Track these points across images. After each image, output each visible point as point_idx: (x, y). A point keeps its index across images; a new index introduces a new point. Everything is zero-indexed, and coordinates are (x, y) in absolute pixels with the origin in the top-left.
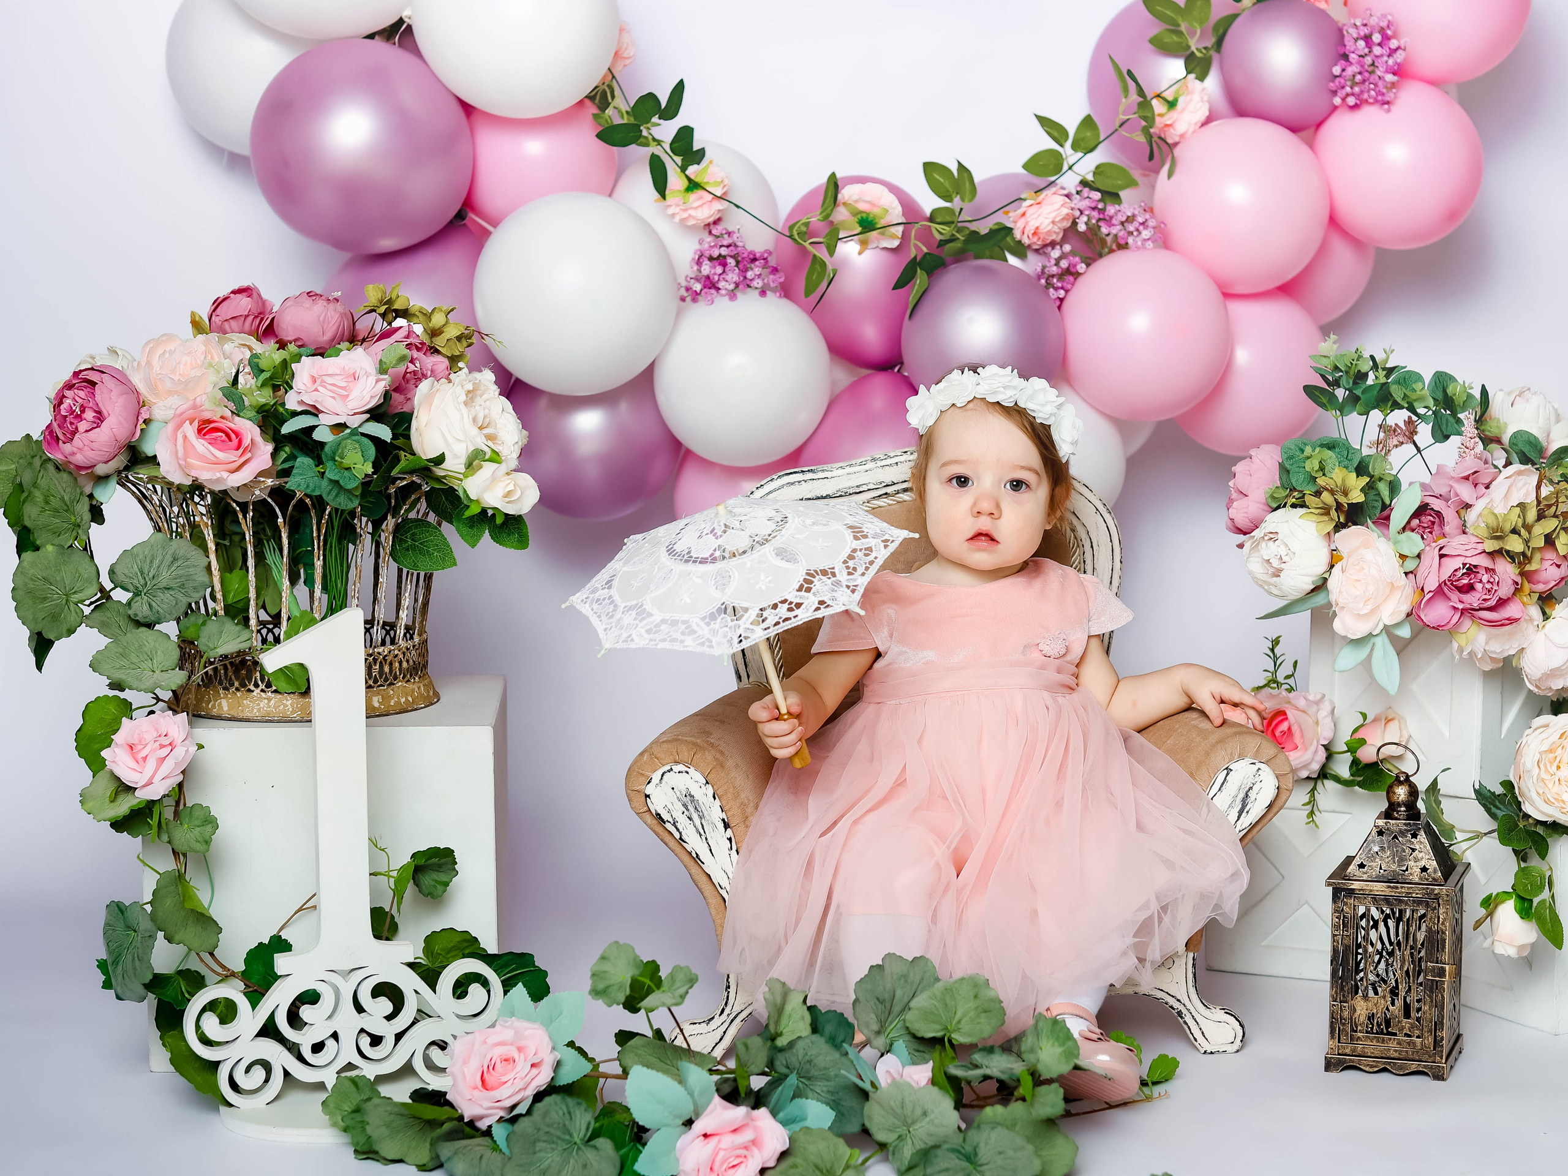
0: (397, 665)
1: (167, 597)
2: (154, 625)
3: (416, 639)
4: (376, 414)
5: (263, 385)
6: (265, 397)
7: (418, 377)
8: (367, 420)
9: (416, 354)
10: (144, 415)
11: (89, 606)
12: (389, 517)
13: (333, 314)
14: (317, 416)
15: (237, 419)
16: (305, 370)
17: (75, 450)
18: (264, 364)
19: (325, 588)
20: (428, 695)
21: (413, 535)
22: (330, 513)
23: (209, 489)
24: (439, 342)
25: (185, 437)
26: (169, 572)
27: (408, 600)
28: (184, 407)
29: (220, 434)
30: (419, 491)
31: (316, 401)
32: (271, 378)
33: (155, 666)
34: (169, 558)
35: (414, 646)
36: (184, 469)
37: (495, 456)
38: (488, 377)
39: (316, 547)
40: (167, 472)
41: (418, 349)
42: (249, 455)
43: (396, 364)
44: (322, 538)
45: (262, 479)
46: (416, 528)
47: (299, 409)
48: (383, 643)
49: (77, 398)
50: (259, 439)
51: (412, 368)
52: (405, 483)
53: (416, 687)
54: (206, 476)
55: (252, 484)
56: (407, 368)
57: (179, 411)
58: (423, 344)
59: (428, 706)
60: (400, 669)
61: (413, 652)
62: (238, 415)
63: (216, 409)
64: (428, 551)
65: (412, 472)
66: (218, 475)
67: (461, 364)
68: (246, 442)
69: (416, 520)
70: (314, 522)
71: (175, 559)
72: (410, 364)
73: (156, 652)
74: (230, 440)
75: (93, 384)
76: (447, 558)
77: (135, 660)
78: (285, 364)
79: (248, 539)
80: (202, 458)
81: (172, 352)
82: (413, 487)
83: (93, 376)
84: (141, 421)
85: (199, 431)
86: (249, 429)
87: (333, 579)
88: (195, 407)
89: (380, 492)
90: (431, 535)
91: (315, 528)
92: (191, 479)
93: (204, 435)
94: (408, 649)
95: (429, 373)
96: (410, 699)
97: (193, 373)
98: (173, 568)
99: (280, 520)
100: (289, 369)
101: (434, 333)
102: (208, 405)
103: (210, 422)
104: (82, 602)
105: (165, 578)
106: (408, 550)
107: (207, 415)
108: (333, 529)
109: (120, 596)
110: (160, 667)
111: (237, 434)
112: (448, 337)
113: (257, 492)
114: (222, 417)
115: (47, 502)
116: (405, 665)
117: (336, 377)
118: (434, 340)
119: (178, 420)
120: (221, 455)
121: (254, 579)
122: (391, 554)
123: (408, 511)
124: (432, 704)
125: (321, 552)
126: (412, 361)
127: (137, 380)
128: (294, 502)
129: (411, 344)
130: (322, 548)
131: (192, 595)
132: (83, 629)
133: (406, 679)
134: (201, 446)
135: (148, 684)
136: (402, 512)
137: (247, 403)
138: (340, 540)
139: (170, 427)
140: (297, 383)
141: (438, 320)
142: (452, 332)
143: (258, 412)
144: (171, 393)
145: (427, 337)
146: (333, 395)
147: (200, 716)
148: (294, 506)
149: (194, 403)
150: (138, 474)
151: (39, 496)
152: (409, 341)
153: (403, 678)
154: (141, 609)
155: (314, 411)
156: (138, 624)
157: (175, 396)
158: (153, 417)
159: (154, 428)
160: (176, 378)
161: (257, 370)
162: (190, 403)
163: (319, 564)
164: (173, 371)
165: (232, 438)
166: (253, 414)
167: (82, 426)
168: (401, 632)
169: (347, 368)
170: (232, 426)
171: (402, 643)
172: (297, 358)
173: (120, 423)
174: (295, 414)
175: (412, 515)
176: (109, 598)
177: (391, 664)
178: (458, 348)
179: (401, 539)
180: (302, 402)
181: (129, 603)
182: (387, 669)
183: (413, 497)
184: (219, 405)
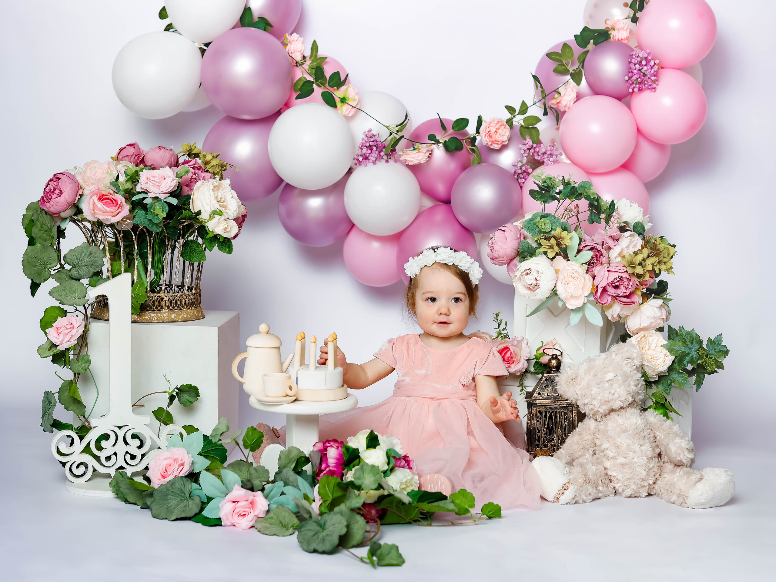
0: (184, 301)
1: (85, 269)
2: (79, 280)
3: (194, 291)
4: (173, 194)
5: (128, 181)
6: (129, 185)
7: (196, 180)
8: (169, 197)
9: (197, 171)
10: (80, 193)
11: (54, 270)
12: (180, 238)
13: (167, 154)
14: (148, 194)
15: (116, 194)
16: (145, 174)
17: (51, 206)
18: (128, 172)
19: (153, 267)
20: (198, 315)
21: (191, 246)
22: (155, 235)
23: (105, 224)
24: (208, 166)
25: (94, 203)
26: (88, 259)
27: (189, 274)
28: (94, 189)
29: (108, 200)
30: (193, 228)
31: (146, 187)
32: (131, 178)
33: (76, 296)
34: (88, 253)
35: (192, 294)
36: (94, 213)
37: (220, 213)
38: (227, 182)
39: (149, 250)
40: (86, 216)
41: (199, 169)
42: (120, 210)
43: (184, 174)
44: (151, 246)
45: (125, 220)
46: (192, 244)
47: (141, 191)
48: (178, 292)
49: (53, 185)
50: (124, 203)
51: (194, 176)
52: (186, 224)
53: (192, 312)
54: (102, 217)
55: (122, 222)
56: (192, 176)
57: (92, 191)
58: (201, 167)
59: (197, 320)
60: (185, 303)
61: (192, 297)
62: (117, 193)
63: (108, 190)
64: (195, 254)
65: (189, 219)
66: (107, 217)
67: (216, 176)
68: (119, 204)
69: (193, 240)
70: (148, 239)
71: (91, 254)
72: (193, 175)
73: (78, 291)
74: (113, 203)
75: (59, 179)
76: (202, 256)
77: (68, 293)
78: (137, 173)
79: (121, 245)
80: (100, 210)
81: (94, 168)
82: (190, 226)
83: (60, 176)
84: (78, 195)
85: (100, 199)
86: (120, 198)
87: (156, 263)
88: (99, 189)
89: (175, 227)
90: (197, 247)
91: (148, 241)
92: (97, 219)
93: (102, 201)
94: (189, 295)
95: (202, 179)
96: (189, 316)
97: (103, 176)
98: (90, 257)
99: (134, 238)
100: (139, 175)
101: (207, 163)
102: (103, 188)
103: (104, 195)
104: (51, 268)
105: (86, 261)
106: (188, 253)
107: (103, 193)
108: (156, 243)
109: (67, 267)
110: (78, 296)
111: (116, 201)
112: (212, 165)
113: (124, 225)
114: (110, 194)
115: (42, 227)
116: (187, 302)
117: (156, 178)
118: (206, 166)
119: (92, 194)
120: (108, 209)
121: (123, 262)
122: (181, 255)
123: (188, 236)
124: (199, 319)
125: (151, 252)
126: (195, 174)
127: (79, 179)
128: (139, 230)
129: (195, 167)
130: (151, 250)
131: (96, 268)
132: (50, 280)
133: (188, 308)
134: (99, 205)
135: (71, 303)
136: (186, 236)
137: (121, 189)
138: (159, 248)
139: (89, 197)
140: (141, 181)
141: (209, 157)
142: (215, 162)
143: (125, 192)
144: (92, 184)
145: (203, 164)
146: (153, 185)
147: (101, 319)
148: (139, 232)
149: (99, 187)
150: (78, 217)
151: (38, 224)
152: (194, 166)
153: (186, 307)
154: (74, 273)
155: (146, 192)
156: (72, 278)
157: (94, 185)
158: (84, 193)
159: (83, 198)
160: (94, 178)
161: (126, 175)
162: (98, 187)
163: (150, 257)
164: (94, 175)
165: (114, 202)
166: (123, 193)
167: (54, 196)
168: (186, 288)
169: (161, 174)
170: (114, 197)
171: (187, 293)
172: (142, 170)
173: (69, 195)
174: (139, 193)
175: (191, 238)
176: (64, 268)
177: (181, 301)
178: (217, 170)
179: (186, 248)
180: (142, 188)
181: (70, 270)
182: (179, 303)
183: (191, 230)
184: (108, 188)
